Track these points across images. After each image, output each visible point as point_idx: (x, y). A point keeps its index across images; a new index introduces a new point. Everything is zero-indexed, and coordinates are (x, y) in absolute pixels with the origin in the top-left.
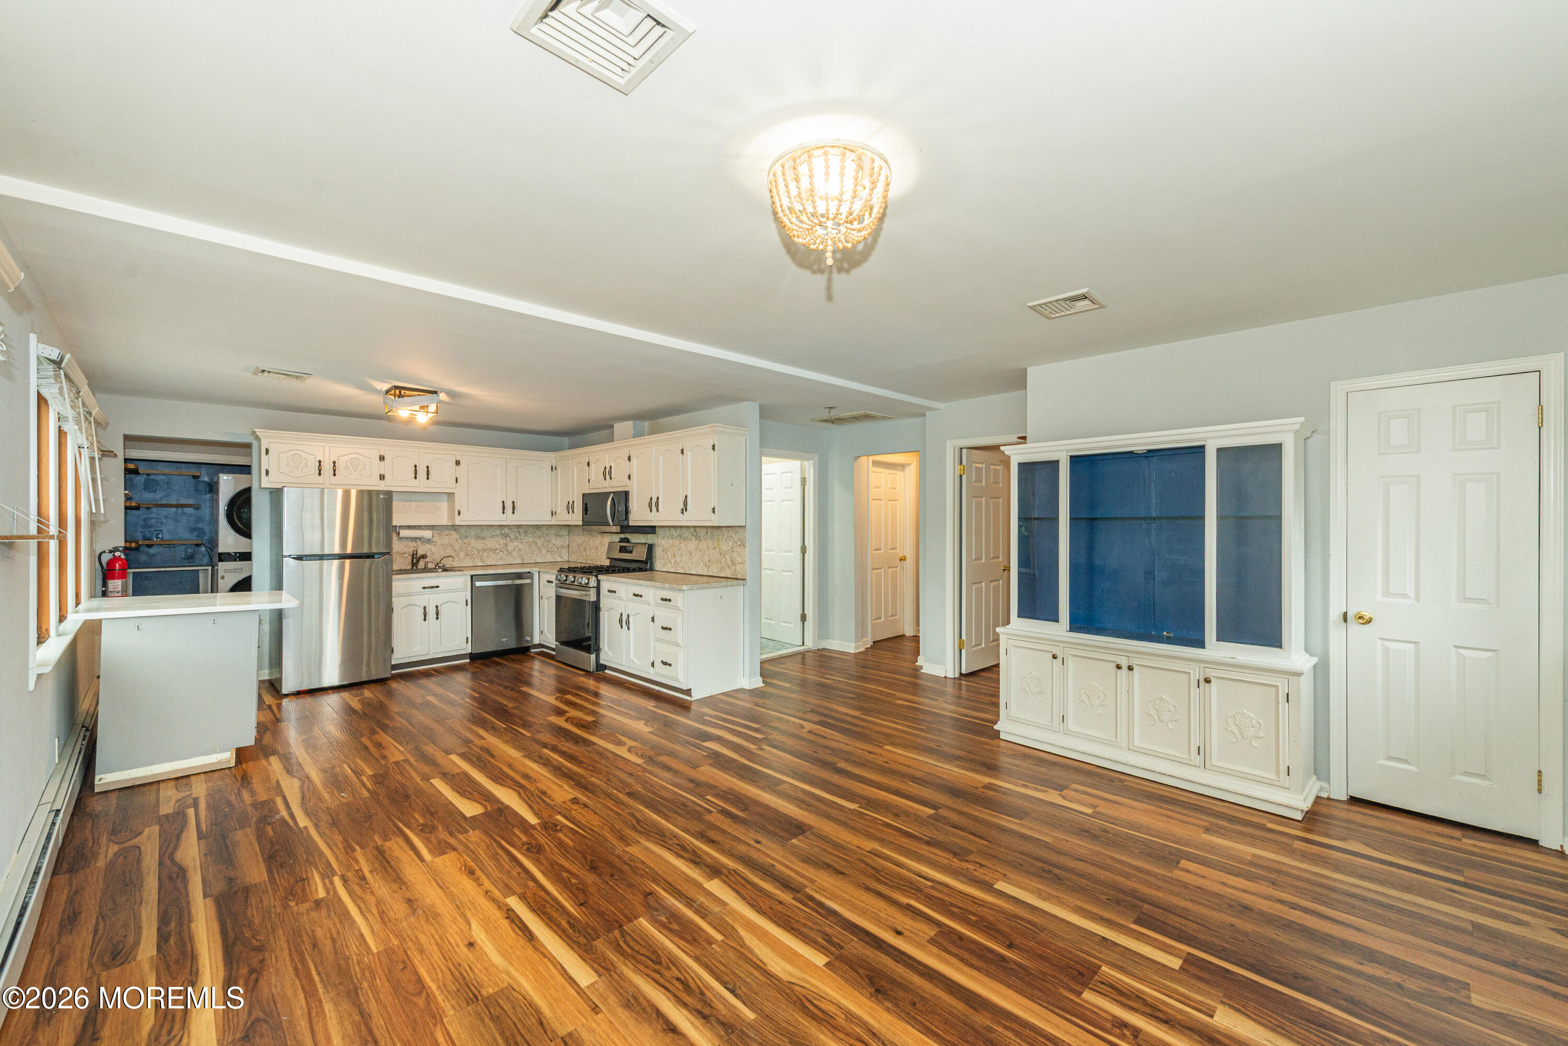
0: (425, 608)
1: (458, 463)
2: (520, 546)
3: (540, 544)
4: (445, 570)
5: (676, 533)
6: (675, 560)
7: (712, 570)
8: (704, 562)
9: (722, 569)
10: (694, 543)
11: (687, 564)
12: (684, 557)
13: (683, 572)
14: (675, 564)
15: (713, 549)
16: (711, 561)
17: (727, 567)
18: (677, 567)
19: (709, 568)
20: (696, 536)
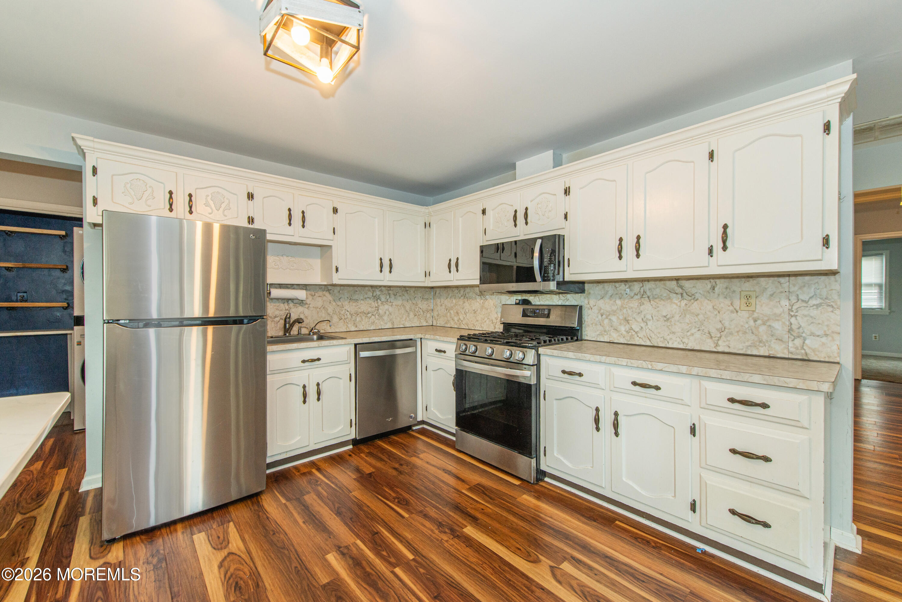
0: (304, 387)
1: (335, 211)
2: (391, 309)
4: (321, 338)
5: (631, 290)
6: (628, 327)
7: (727, 343)
8: (706, 331)
9: (758, 343)
10: (679, 304)
11: (659, 333)
12: (650, 323)
13: (648, 343)
14: (628, 332)
15: (732, 312)
16: (726, 330)
17: (775, 341)
18: (632, 337)
19: (718, 340)
20: (682, 294)
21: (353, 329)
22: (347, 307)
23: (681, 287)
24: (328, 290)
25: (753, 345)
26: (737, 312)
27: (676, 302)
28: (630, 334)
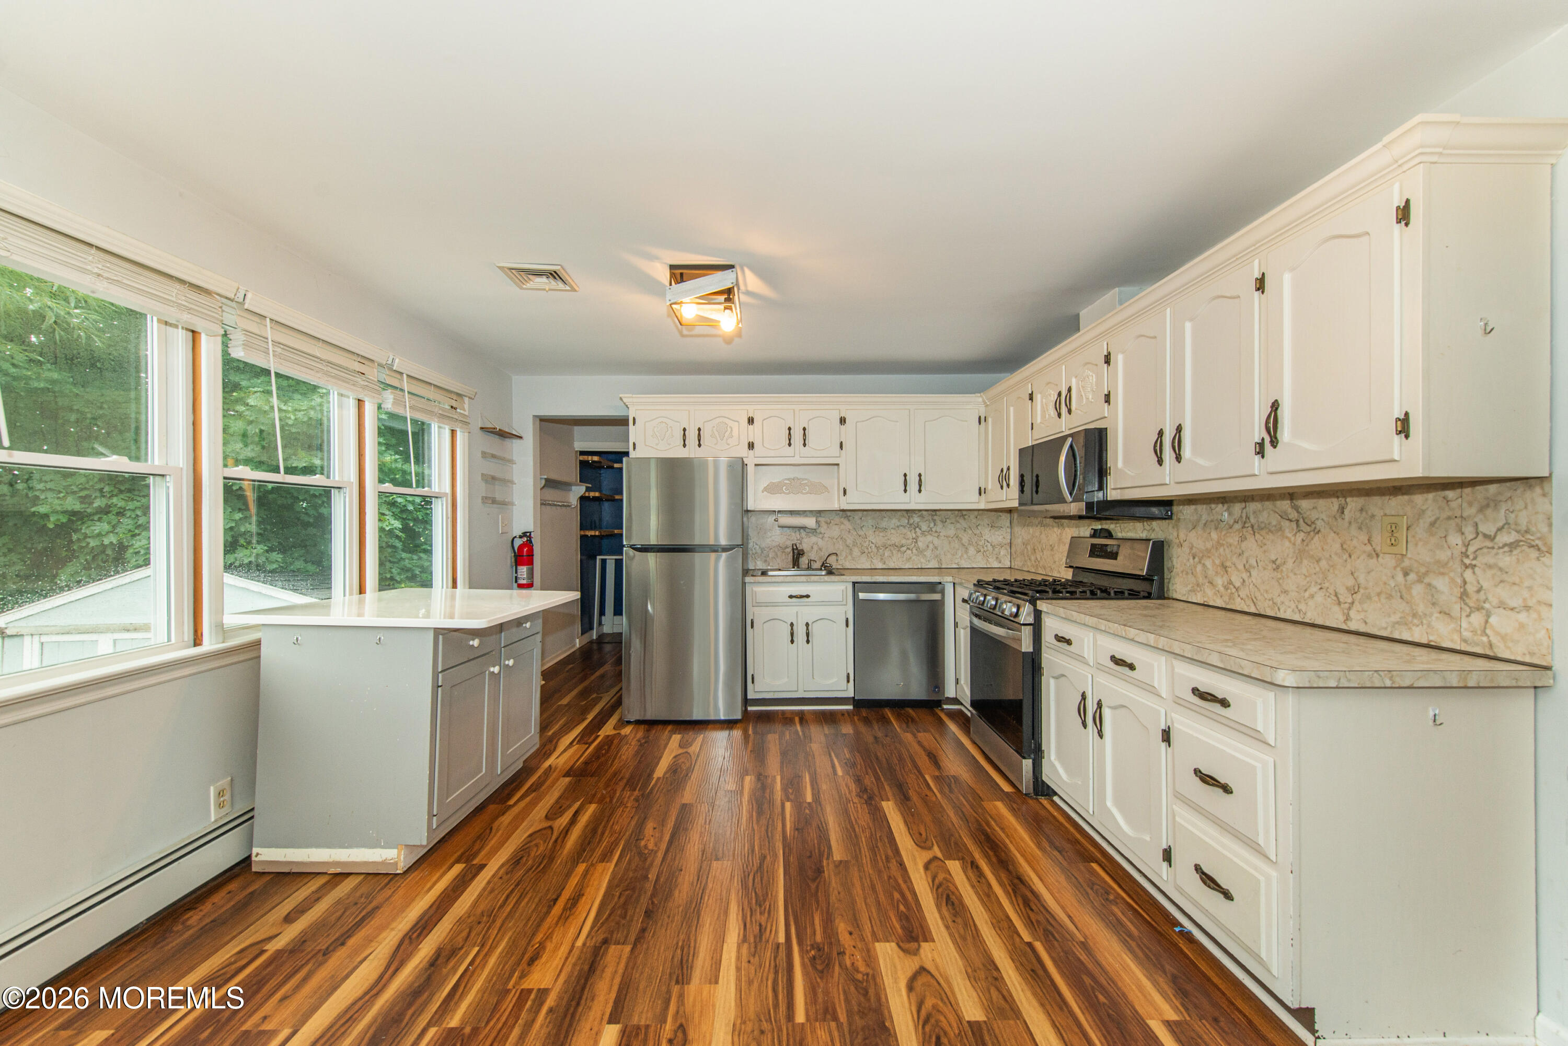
1: (843, 421)
2: (936, 541)
3: (965, 540)
4: (830, 573)
5: (1230, 514)
6: (1225, 578)
7: (1362, 615)
8: (1331, 590)
9: (1410, 619)
10: (1293, 539)
11: (1267, 591)
12: (1254, 573)
13: (1253, 610)
14: (1226, 588)
15: (1370, 556)
16: (1362, 591)
17: (1438, 615)
18: (1231, 597)
19: (1349, 609)
20: (1298, 521)
21: (880, 566)
22: (871, 538)
23: (1296, 509)
24: (847, 517)
25: (1403, 622)
26: (1378, 555)
27: (1290, 535)
28: (1229, 591)
